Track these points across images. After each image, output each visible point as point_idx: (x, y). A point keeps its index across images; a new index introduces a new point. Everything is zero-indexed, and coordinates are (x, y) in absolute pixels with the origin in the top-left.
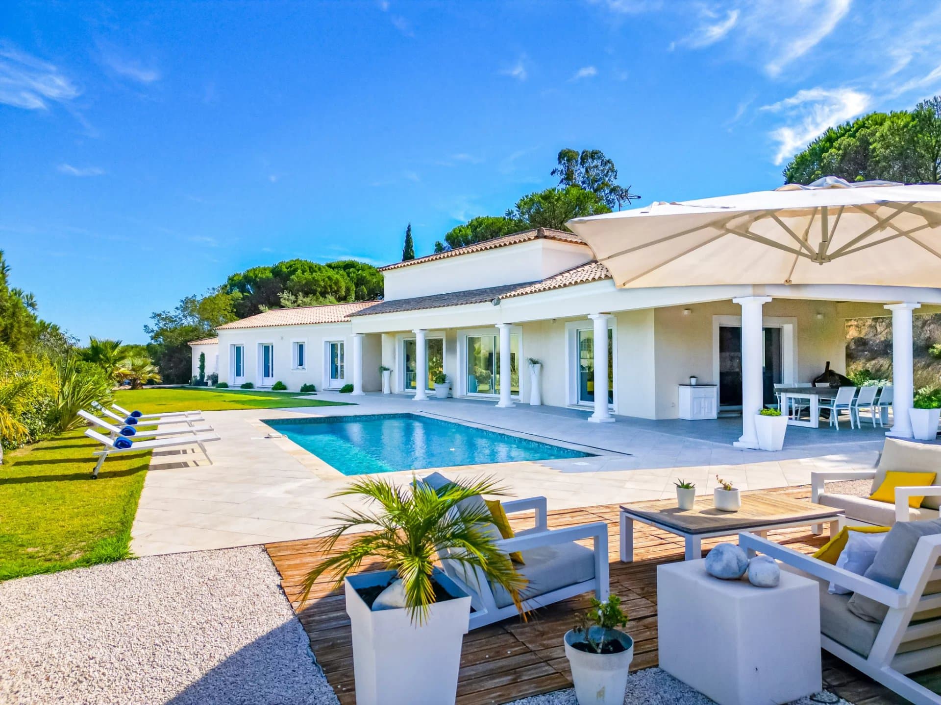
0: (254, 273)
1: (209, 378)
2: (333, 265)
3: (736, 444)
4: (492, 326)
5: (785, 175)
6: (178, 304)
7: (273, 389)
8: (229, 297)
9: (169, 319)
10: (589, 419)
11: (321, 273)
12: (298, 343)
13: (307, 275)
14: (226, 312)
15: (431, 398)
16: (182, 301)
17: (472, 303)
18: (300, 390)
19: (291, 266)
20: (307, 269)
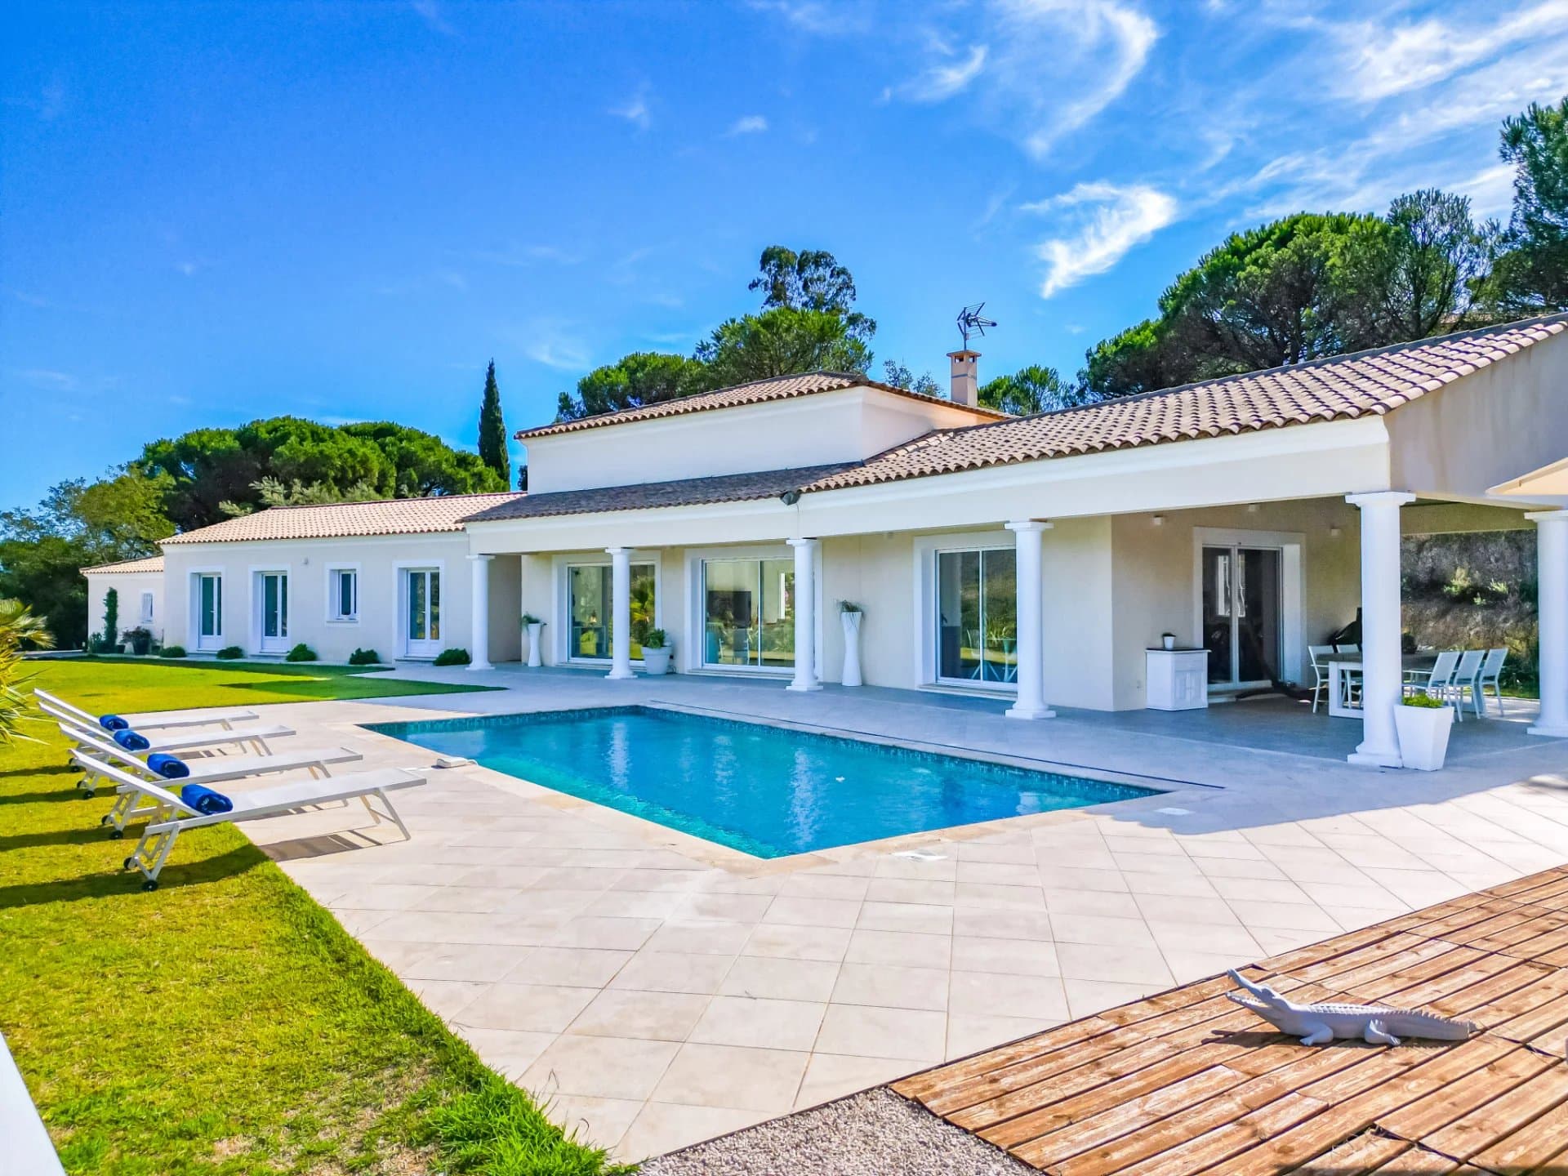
0: (199, 441)
1: (127, 635)
2: (353, 429)
3: (1351, 758)
4: (781, 543)
5: (1162, 306)
6: (47, 496)
7: (289, 659)
8: (154, 483)
9: (27, 523)
10: (1008, 713)
11: (334, 443)
12: (339, 571)
13: (308, 445)
14: (147, 513)
15: (642, 674)
16: (52, 489)
17: (739, 499)
18: (348, 658)
19: (276, 430)
20: (308, 434)
